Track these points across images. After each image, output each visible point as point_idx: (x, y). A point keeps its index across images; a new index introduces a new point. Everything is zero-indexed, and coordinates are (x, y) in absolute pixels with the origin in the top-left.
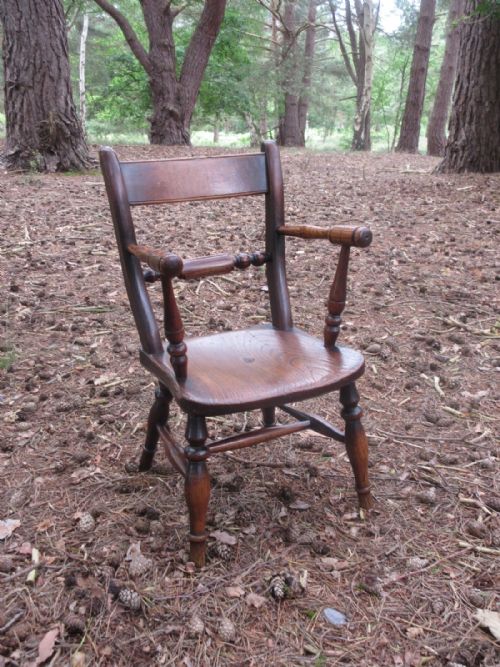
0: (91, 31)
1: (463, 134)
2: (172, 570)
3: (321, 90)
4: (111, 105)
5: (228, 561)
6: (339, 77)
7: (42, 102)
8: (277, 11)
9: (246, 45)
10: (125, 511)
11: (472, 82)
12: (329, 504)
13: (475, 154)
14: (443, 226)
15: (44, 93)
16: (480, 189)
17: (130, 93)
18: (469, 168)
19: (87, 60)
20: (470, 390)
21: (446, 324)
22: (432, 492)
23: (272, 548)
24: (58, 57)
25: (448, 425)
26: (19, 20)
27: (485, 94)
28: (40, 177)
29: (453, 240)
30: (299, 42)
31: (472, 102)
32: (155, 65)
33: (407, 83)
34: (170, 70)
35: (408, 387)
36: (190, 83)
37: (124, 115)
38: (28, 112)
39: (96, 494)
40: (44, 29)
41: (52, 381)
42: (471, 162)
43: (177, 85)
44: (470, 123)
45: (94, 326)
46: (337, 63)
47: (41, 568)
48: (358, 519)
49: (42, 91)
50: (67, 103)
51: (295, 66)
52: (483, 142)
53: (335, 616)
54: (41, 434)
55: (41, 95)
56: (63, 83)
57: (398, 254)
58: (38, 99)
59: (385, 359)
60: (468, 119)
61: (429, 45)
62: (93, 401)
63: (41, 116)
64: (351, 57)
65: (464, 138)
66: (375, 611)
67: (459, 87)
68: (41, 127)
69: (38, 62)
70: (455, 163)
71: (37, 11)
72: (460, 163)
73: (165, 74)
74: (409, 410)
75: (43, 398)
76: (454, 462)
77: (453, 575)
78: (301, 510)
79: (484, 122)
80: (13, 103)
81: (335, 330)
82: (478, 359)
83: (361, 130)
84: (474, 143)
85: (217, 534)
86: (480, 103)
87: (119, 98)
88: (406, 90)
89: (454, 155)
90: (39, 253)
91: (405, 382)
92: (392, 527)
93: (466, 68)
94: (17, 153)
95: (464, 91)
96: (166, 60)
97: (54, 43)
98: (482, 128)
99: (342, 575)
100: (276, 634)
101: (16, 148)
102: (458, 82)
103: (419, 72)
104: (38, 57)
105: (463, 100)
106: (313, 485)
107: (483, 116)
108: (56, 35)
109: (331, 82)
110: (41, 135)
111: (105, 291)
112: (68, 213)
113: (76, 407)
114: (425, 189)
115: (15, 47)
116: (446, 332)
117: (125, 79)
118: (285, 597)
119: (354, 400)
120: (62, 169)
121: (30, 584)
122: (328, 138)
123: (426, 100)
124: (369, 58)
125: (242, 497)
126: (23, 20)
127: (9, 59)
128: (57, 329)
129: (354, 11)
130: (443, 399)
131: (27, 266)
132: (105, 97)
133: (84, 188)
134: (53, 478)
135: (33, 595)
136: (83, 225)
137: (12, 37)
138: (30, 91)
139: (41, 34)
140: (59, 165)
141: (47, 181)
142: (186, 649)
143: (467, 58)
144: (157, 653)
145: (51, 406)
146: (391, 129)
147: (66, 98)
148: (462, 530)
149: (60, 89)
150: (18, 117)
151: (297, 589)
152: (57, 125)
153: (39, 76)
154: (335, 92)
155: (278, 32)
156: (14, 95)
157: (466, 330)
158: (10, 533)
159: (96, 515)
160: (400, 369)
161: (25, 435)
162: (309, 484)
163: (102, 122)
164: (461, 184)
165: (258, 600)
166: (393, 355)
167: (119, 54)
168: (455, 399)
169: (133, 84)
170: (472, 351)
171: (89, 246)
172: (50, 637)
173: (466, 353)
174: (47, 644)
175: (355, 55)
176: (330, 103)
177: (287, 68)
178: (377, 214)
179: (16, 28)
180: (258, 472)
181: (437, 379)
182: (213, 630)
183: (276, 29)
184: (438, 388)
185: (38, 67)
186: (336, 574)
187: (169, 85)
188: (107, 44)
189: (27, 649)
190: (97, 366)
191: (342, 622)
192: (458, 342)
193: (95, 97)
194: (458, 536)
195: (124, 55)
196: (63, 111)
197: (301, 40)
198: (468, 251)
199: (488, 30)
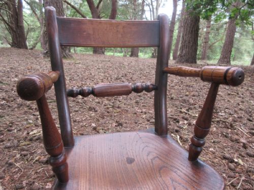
1: (184, 52)
11: (187, 36)
13: (188, 58)
18: (186, 62)
21: (181, 112)
27: (191, 40)
29: (182, 82)
31: (187, 42)
42: (186, 60)
52: (190, 54)
60: (185, 47)
62: (24, 143)
67: (183, 38)
70: (181, 60)
72: (183, 60)
79: (190, 48)
81: (199, 149)
83: (154, 52)
84: (187, 54)
86: (189, 42)
89: (181, 58)
93: (185, 32)
95: (185, 39)
98: (190, 50)
101: (47, 51)
105: (184, 41)
107: (190, 46)
113: (14, 146)
116: (181, 115)
122: (145, 55)
128: (29, 109)
133: (66, 63)
143: (186, 29)
157: (189, 115)
170: (192, 124)
173: (189, 124)
181: (178, 137)
184: (179, 141)
190: (35, 126)
192: (186, 119)
198: (187, 86)
199: (192, 21)
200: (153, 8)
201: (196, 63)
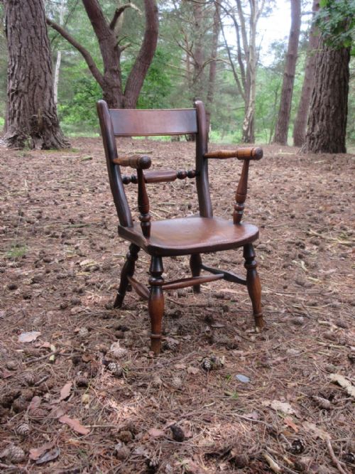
0: (62, 62)
1: (317, 128)
2: (139, 357)
3: (219, 105)
4: (75, 112)
5: (174, 352)
6: (232, 96)
7: (33, 103)
8: (190, 51)
9: (169, 74)
10: (107, 328)
11: (323, 93)
12: (236, 325)
13: (326, 140)
14: (305, 182)
15: (35, 97)
16: (329, 162)
17: (88, 104)
18: (322, 150)
19: (59, 82)
20: (324, 269)
21: (308, 235)
22: (301, 318)
23: (202, 346)
24: (45, 73)
25: (310, 287)
26: (20, 48)
27: (332, 101)
28: (31, 152)
29: (312, 190)
30: (204, 72)
31: (323, 106)
32: (107, 84)
33: (279, 100)
34: (118, 87)
35: (284, 267)
36: (131, 95)
37: (84, 119)
38: (24, 109)
39: (87, 320)
40: (36, 55)
41: (52, 263)
42: (323, 146)
43: (122, 97)
44: (322, 120)
45: (76, 235)
46: (231, 86)
47: (57, 355)
48: (255, 332)
49: (33, 95)
50: (50, 104)
51: (201, 88)
52: (331, 132)
53: (243, 378)
54: (48, 290)
55: (33, 99)
56: (48, 90)
57: (276, 198)
58: (30, 100)
59: (269, 252)
60: (320, 118)
61: (294, 73)
62: (80, 274)
63: (32, 112)
64: (240, 80)
65: (318, 130)
66: (268, 376)
67: (314, 96)
68: (32, 120)
69: (32, 76)
70: (312, 146)
71: (32, 43)
72: (316, 147)
73: (114, 90)
74: (285, 279)
75: (48, 272)
76: (314, 305)
77: (315, 358)
78: (219, 328)
79: (331, 119)
80: (14, 103)
81: (240, 213)
82: (329, 253)
83: (248, 129)
84: (325, 133)
85: (167, 338)
86: (328, 107)
87: (81, 108)
88: (278, 105)
89: (312, 142)
90: (34, 195)
91: (282, 265)
92: (276, 335)
93: (319, 84)
94: (15, 137)
95: (318, 99)
96: (115, 80)
97: (43, 65)
98: (330, 123)
99: (246, 359)
100: (208, 386)
101: (15, 133)
102: (313, 93)
103: (287, 91)
104: (32, 73)
105: (317, 105)
106: (226, 315)
107: (331, 116)
108: (44, 58)
109: (227, 99)
110: (32, 125)
111: (82, 216)
112: (52, 173)
113: (69, 276)
114: (292, 163)
115: (17, 66)
116: (309, 239)
117: (85, 95)
118: (211, 369)
119: (252, 255)
120: (45, 147)
121: (52, 362)
122: (225, 137)
123: (292, 111)
124: (254, 82)
125: (181, 321)
126: (22, 49)
127: (12, 74)
128: (52, 236)
129: (243, 52)
130: (307, 273)
131: (28, 202)
132: (71, 107)
133: (62, 159)
134: (59, 312)
135: (54, 368)
136: (63, 180)
137: (15, 60)
138: (25, 96)
139: (35, 58)
140: (44, 145)
141: (36, 155)
142: (152, 394)
143: (320, 78)
144: (133, 395)
145: (52, 276)
146: (268, 131)
147: (49, 100)
148: (321, 337)
149: (46, 94)
150: (17, 112)
151: (219, 364)
152: (43, 118)
153: (32, 85)
154: (230, 106)
155: (191, 65)
156: (15, 97)
157: (321, 238)
158: (35, 339)
159: (90, 330)
160: (279, 258)
161: (37, 291)
162: (223, 315)
163: (68, 124)
164: (317, 160)
165: (195, 370)
166: (274, 251)
167: (81, 78)
168: (315, 274)
169: (90, 99)
170: (325, 249)
171: (68, 192)
172: (67, 387)
173: (321, 250)
174: (65, 390)
175: (243, 79)
176: (226, 113)
177: (196, 89)
178: (261, 176)
179: (18, 54)
180: (190, 309)
181: (303, 263)
182: (168, 385)
183: (189, 63)
184: (304, 267)
185: (31, 79)
186: (243, 358)
187: (117, 97)
188: (73, 71)
189: (54, 393)
190: (81, 256)
191: (248, 381)
192: (316, 244)
193: (63, 107)
194: (318, 339)
195: (84, 79)
196: (47, 109)
197: (206, 71)
198: (322, 196)
199: (333, 59)
200: (243, 20)
201: (344, 151)
